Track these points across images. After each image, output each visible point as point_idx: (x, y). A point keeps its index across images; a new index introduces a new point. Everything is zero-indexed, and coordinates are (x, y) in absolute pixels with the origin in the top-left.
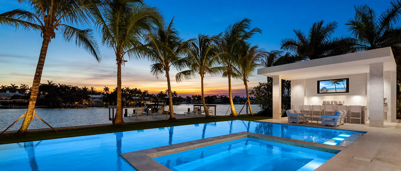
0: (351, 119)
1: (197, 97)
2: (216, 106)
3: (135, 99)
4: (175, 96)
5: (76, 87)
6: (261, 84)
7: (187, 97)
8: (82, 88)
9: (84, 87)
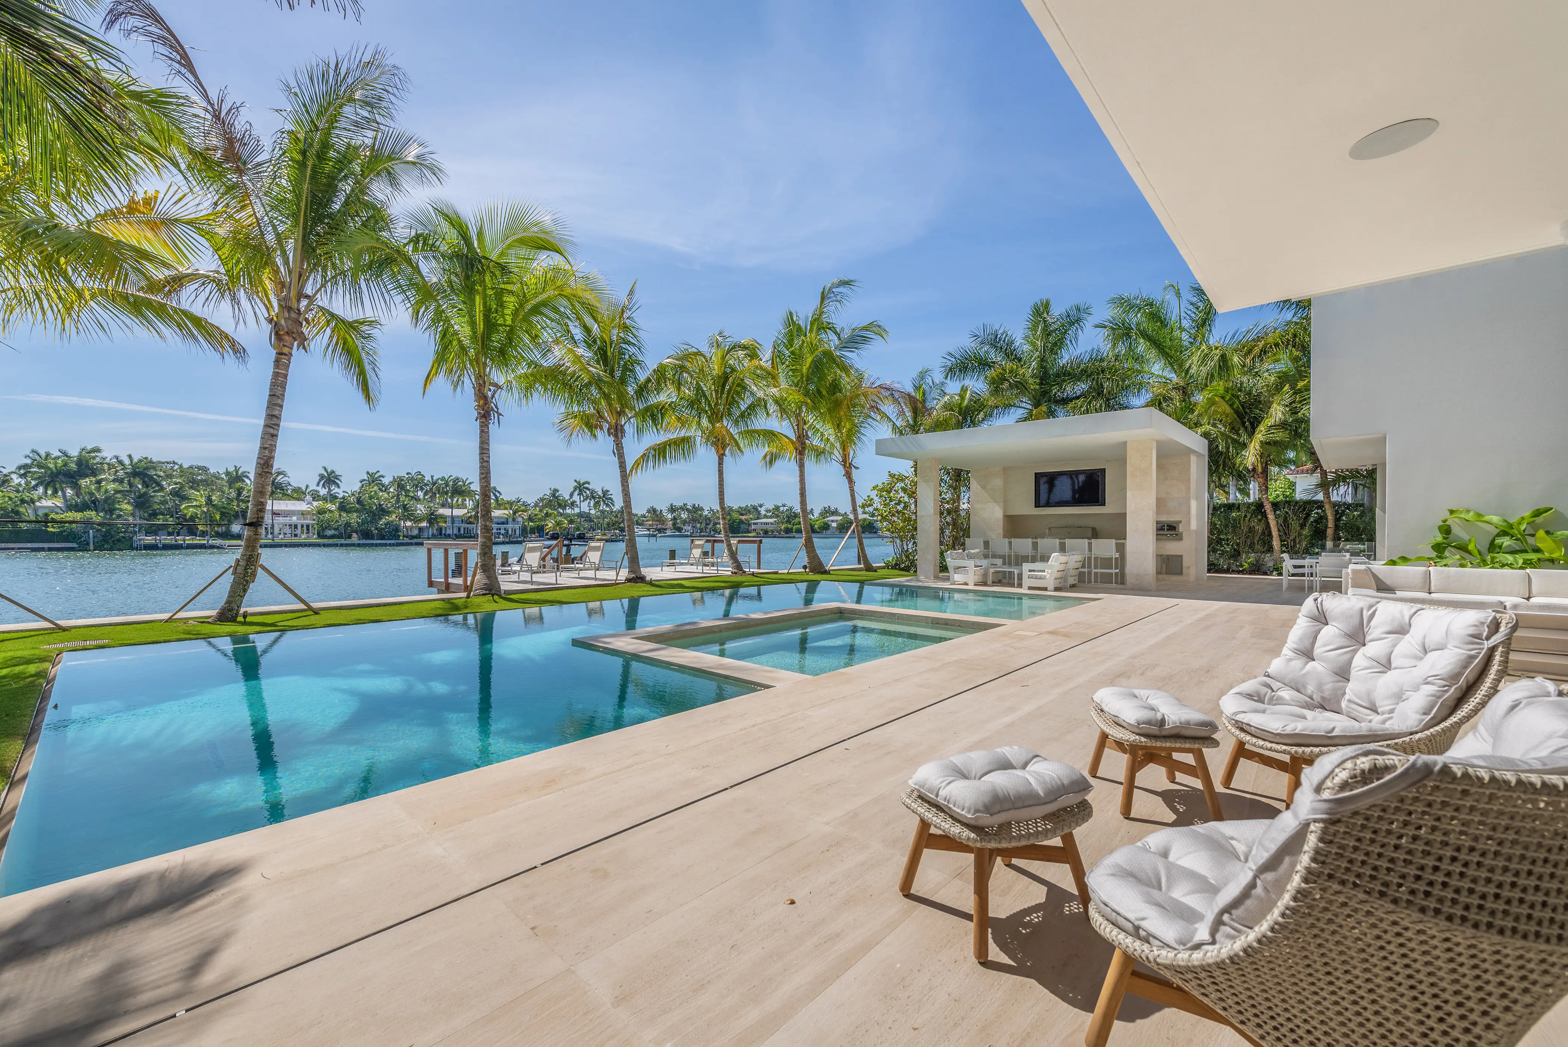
0: (1096, 573)
1: (688, 510)
2: (761, 542)
3: (452, 517)
4: (603, 507)
5: (199, 468)
6: (892, 476)
7: (649, 511)
8: (222, 471)
9: (231, 469)
